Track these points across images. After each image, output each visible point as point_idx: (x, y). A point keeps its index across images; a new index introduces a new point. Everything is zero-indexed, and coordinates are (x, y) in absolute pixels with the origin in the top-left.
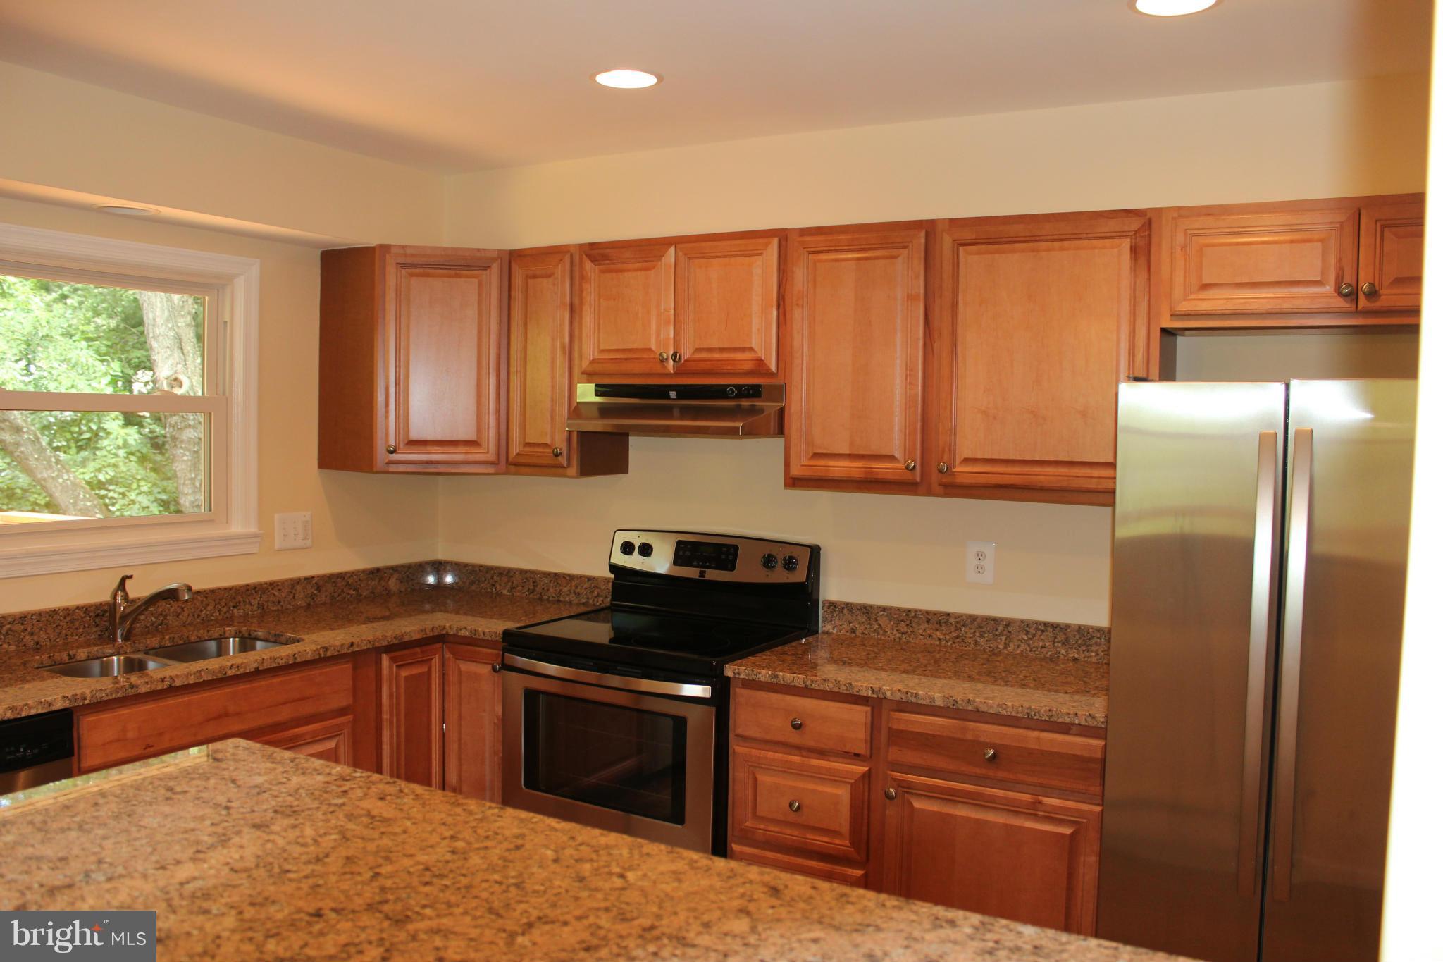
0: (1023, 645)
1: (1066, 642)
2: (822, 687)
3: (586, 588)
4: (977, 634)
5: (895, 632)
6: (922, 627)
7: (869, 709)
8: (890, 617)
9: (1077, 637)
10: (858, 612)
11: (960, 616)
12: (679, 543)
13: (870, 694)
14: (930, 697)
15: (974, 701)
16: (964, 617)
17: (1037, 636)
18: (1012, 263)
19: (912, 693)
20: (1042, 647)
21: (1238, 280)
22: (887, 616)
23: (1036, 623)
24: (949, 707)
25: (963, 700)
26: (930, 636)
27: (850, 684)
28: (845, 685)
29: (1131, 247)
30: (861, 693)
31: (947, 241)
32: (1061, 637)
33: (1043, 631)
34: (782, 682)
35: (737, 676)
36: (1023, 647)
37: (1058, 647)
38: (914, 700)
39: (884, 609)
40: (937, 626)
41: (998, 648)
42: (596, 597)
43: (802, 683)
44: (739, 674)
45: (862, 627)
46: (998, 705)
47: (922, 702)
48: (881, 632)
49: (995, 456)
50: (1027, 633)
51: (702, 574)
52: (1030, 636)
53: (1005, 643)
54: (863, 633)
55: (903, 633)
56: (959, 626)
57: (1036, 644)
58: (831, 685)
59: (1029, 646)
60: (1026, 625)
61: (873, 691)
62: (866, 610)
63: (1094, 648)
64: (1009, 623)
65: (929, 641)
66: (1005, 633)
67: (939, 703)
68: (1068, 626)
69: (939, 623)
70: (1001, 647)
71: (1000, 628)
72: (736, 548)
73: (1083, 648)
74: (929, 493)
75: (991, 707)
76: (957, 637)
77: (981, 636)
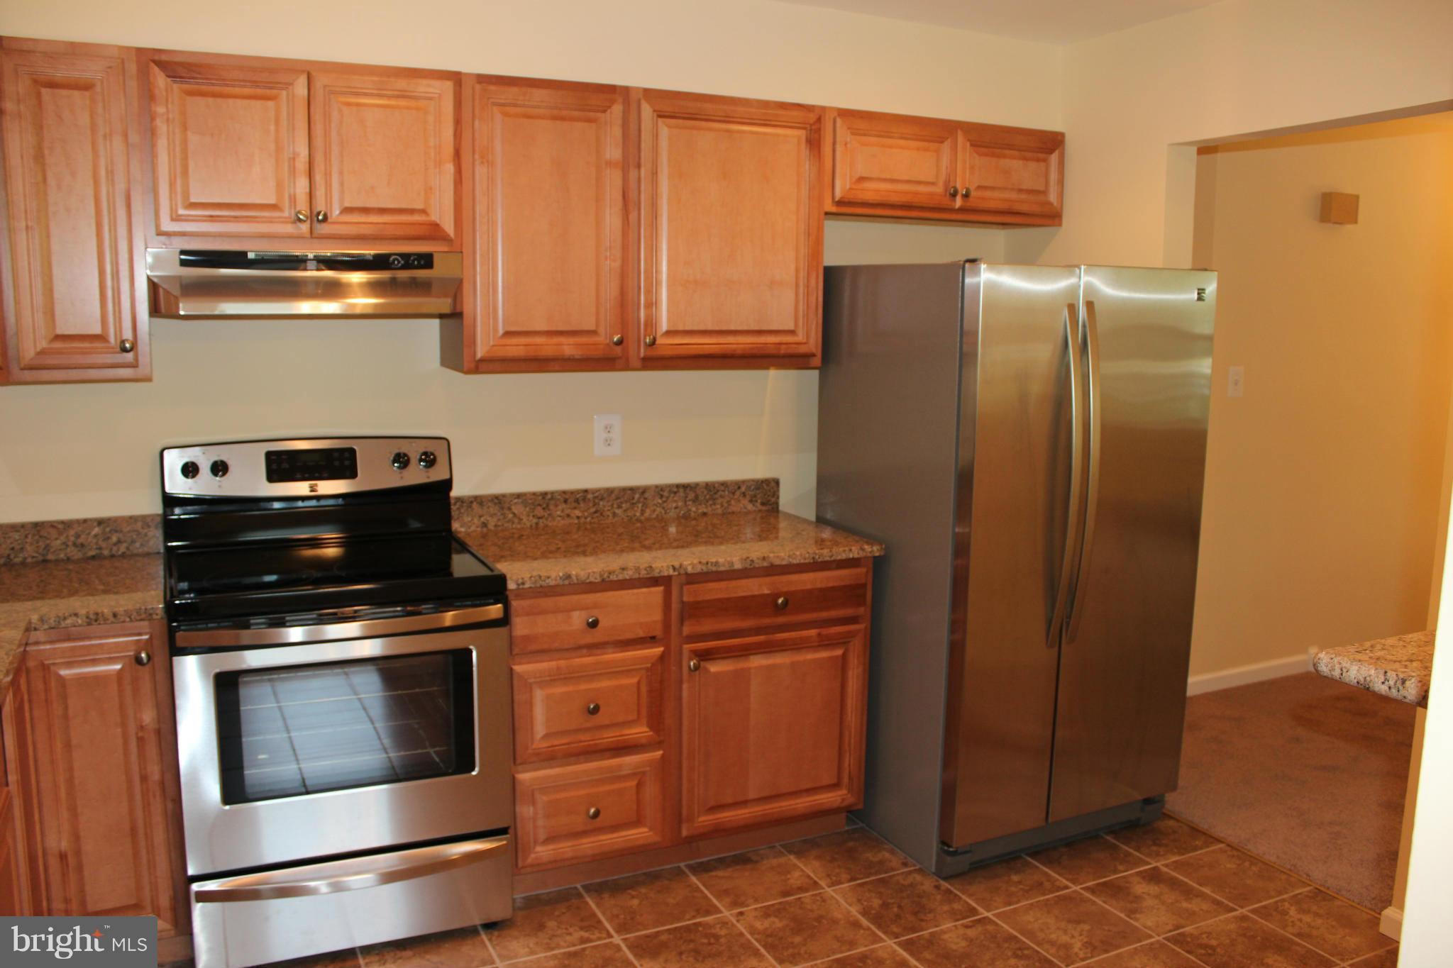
0: (658, 509)
1: (696, 500)
2: (621, 577)
3: (96, 536)
4: (615, 506)
5: (531, 518)
6: (560, 507)
7: (661, 588)
8: (525, 504)
9: (706, 492)
10: (490, 504)
11: (598, 490)
12: (270, 456)
13: (671, 572)
14: (729, 562)
15: (768, 557)
16: (602, 492)
17: (671, 498)
18: (706, 138)
19: (712, 563)
20: (676, 508)
21: (884, 176)
22: (522, 502)
23: (670, 486)
25: (758, 559)
26: (568, 516)
27: (651, 567)
28: (645, 569)
29: (807, 138)
30: (662, 574)
31: (647, 111)
32: (691, 496)
33: (675, 493)
34: (575, 581)
36: (659, 510)
37: (689, 505)
38: (714, 569)
39: (519, 496)
40: (576, 505)
41: (635, 516)
42: (115, 544)
43: (598, 577)
44: (523, 584)
45: (495, 519)
46: (789, 556)
47: (722, 569)
48: (516, 520)
49: (695, 328)
50: (662, 496)
51: (313, 489)
52: (664, 499)
53: (642, 510)
54: (496, 526)
55: (539, 518)
56: (597, 501)
57: (670, 506)
58: (630, 573)
59: (664, 508)
60: (660, 490)
61: (674, 569)
62: (498, 500)
63: (719, 501)
64: (644, 490)
65: (568, 521)
66: (642, 500)
67: (738, 566)
68: (697, 485)
69: (577, 501)
70: (638, 514)
71: (637, 496)
72: (352, 452)
73: (710, 502)
74: (627, 367)
75: (783, 559)
76: (596, 512)
77: (619, 507)
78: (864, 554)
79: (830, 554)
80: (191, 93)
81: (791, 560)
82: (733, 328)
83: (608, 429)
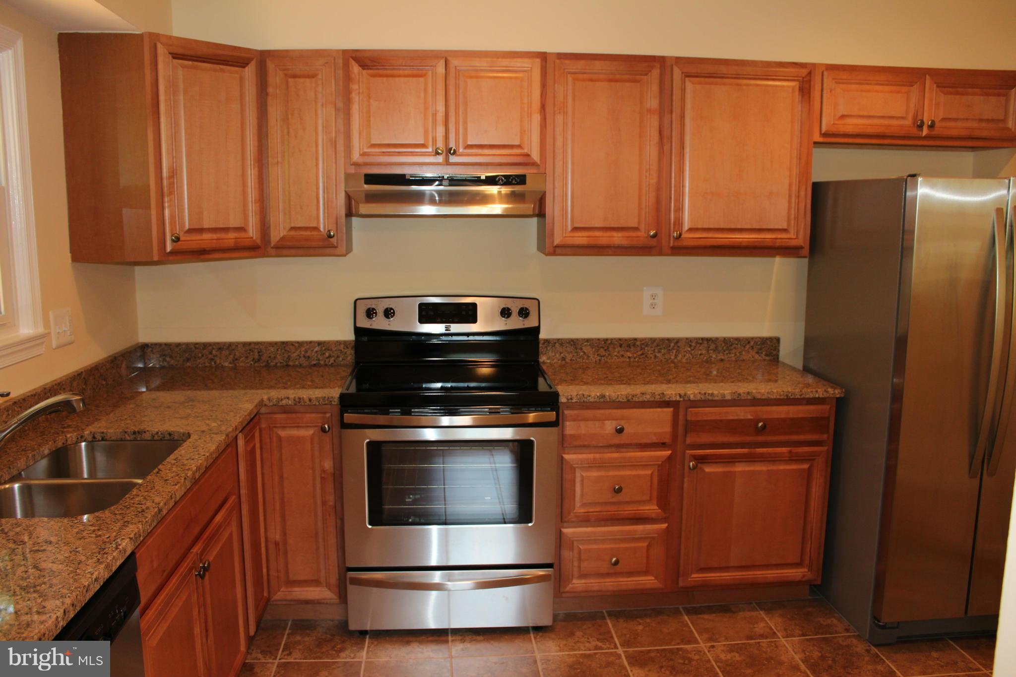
0: (687, 355)
1: (716, 350)
2: (641, 399)
4: (656, 351)
5: (596, 356)
6: (616, 350)
7: (671, 409)
8: (592, 346)
9: (723, 345)
10: (568, 345)
11: (644, 339)
12: (421, 306)
13: (678, 398)
14: (721, 394)
15: (752, 393)
16: (647, 340)
17: (697, 348)
18: (721, 91)
19: (709, 394)
20: (701, 355)
21: (861, 114)
22: (590, 345)
23: (697, 339)
24: (735, 399)
25: (744, 393)
26: (622, 356)
27: (663, 394)
28: (659, 395)
29: (800, 87)
30: (671, 399)
31: (677, 72)
32: (713, 346)
33: (701, 344)
34: (608, 400)
35: (570, 401)
36: (688, 355)
37: (711, 353)
38: (710, 398)
39: (588, 340)
40: (627, 348)
41: (671, 358)
42: (327, 358)
43: (625, 398)
44: (571, 399)
45: (571, 355)
46: (768, 393)
47: (716, 398)
48: (585, 357)
49: (712, 226)
50: (690, 346)
51: (447, 329)
52: (692, 348)
53: (676, 355)
54: (571, 360)
55: (602, 356)
56: (643, 346)
57: (696, 353)
58: (648, 397)
59: (692, 354)
60: (689, 341)
61: (680, 396)
62: (573, 342)
63: (734, 351)
64: (678, 341)
65: (622, 359)
66: (675, 348)
67: (728, 397)
68: (717, 339)
69: (629, 346)
70: (673, 357)
71: (672, 345)
72: (474, 306)
73: (727, 352)
74: (661, 253)
75: (763, 395)
76: (642, 354)
77: (659, 352)
78: (828, 395)
79: (800, 393)
80: (373, 76)
81: (769, 396)
82: (739, 227)
83: (653, 297)
